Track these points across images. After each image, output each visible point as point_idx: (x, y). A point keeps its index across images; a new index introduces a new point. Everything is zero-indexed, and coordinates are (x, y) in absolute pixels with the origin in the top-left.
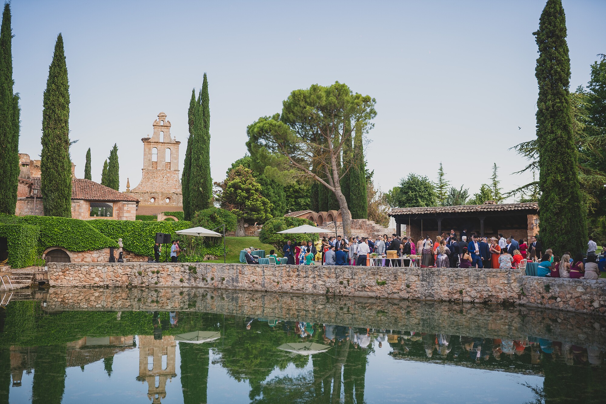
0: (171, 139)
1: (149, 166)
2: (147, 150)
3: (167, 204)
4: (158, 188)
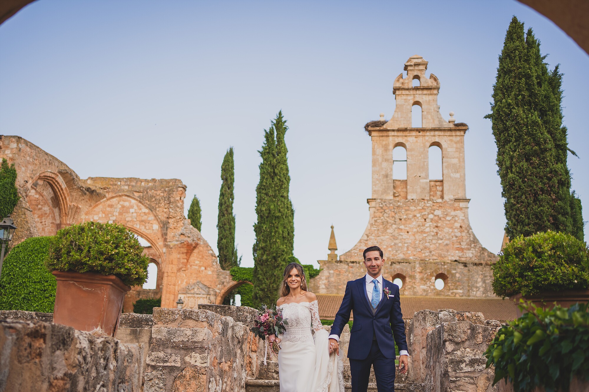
0: (440, 120)
1: (385, 192)
2: (379, 151)
3: (439, 293)
4: (413, 249)
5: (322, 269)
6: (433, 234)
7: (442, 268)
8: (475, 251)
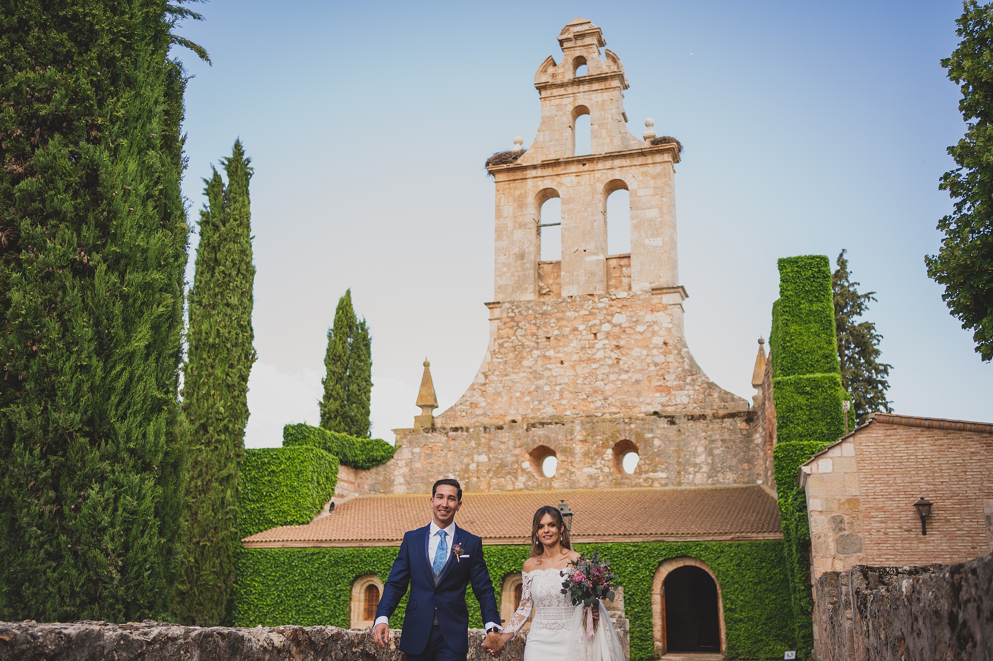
0: (625, 137)
1: (519, 287)
2: (509, 209)
4: (571, 396)
5: (400, 446)
6: (610, 362)
7: (625, 430)
8: (694, 390)
